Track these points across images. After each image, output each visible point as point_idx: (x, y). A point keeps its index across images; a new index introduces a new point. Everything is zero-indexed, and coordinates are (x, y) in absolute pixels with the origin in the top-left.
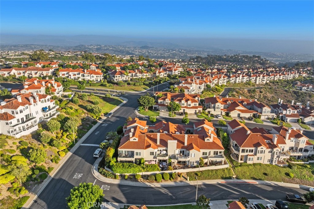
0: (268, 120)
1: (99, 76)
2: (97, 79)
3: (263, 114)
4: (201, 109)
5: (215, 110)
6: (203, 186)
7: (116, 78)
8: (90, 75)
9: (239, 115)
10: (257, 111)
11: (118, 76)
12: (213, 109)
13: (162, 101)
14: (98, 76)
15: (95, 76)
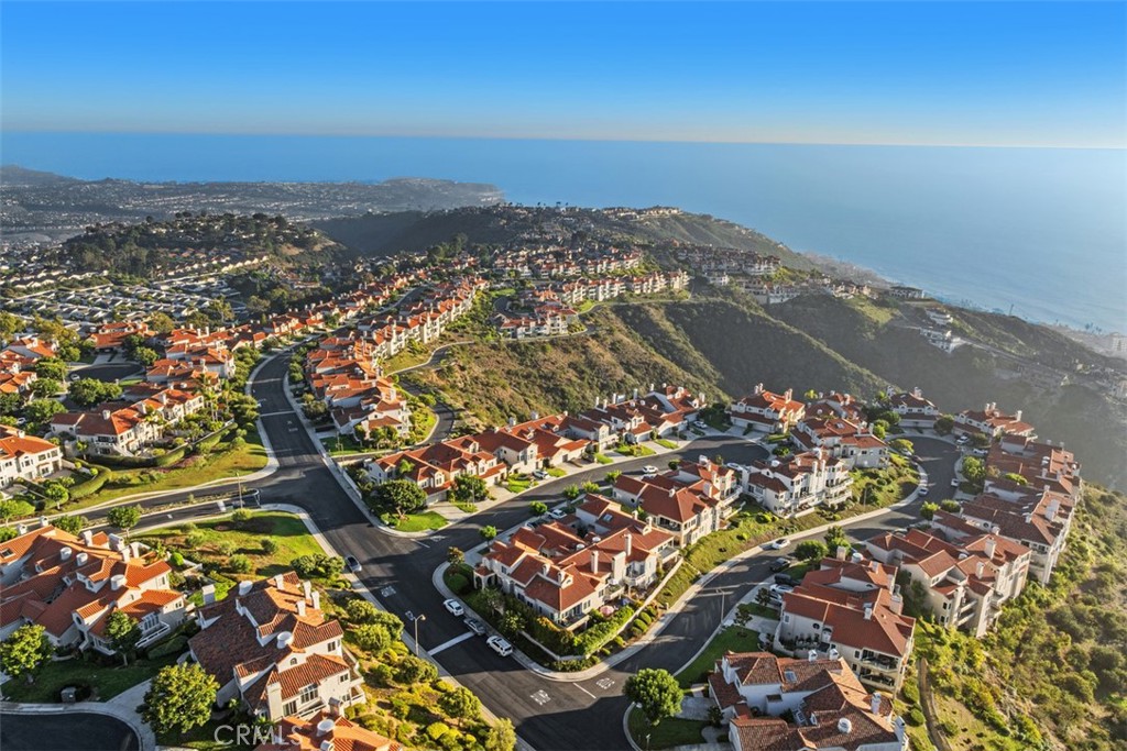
0: (611, 451)
1: (49, 451)
2: (44, 467)
3: (601, 441)
4: (504, 470)
5: (526, 463)
6: (691, 607)
7: (121, 444)
8: (13, 460)
9: (565, 457)
10: (588, 439)
11: (125, 434)
12: (522, 463)
13: (425, 480)
14: (45, 453)
15: (34, 457)
